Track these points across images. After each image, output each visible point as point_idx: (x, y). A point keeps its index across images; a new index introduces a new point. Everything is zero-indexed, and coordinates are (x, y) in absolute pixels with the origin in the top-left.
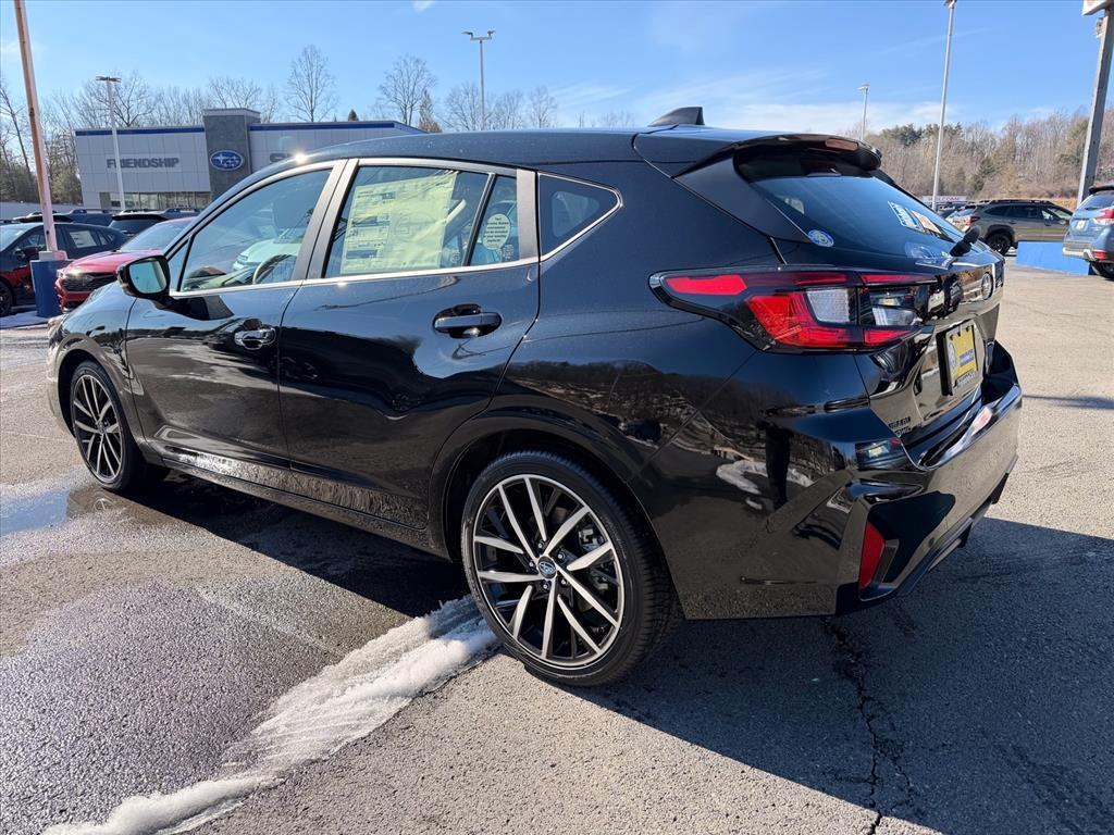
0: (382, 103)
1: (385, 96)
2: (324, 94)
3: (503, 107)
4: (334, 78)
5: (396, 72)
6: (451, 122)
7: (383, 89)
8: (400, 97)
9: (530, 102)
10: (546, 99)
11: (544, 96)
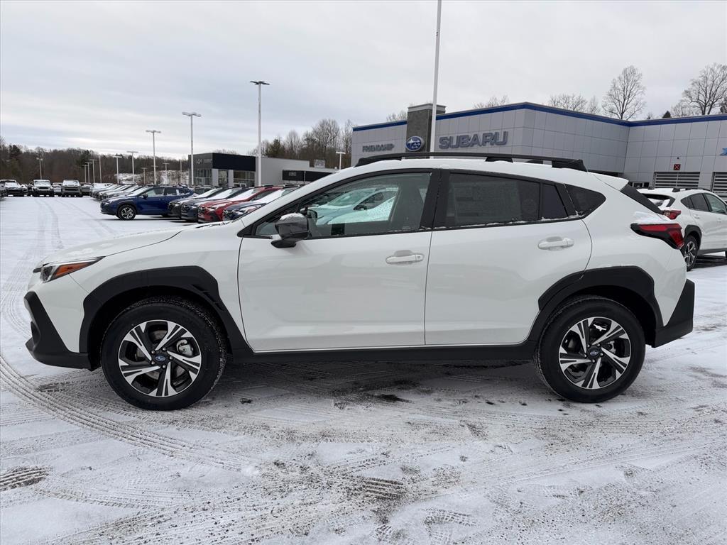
0: (684, 104)
2: (634, 101)
4: (644, 88)
5: (701, 79)
7: (687, 93)
8: (702, 98)
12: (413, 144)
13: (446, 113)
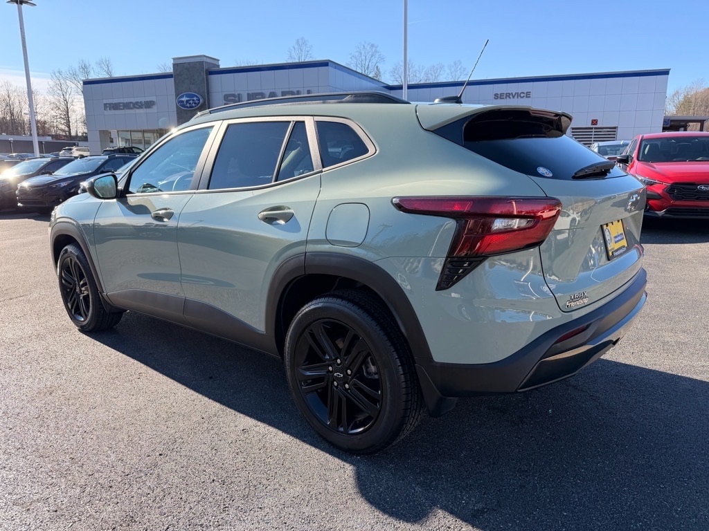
12: (187, 101)
13: (221, 67)
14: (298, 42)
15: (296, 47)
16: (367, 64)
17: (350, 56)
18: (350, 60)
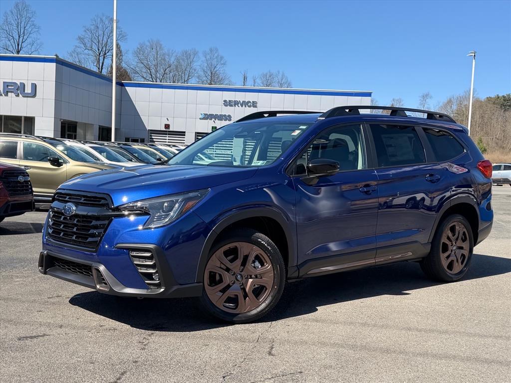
0: (79, 50)
1: (82, 46)
3: (181, 61)
6: (137, 69)
7: (81, 39)
9: (204, 59)
10: (216, 58)
11: (216, 55)
14: (17, 6)
15: (15, 11)
16: (105, 40)
17: (84, 29)
18: (84, 33)
